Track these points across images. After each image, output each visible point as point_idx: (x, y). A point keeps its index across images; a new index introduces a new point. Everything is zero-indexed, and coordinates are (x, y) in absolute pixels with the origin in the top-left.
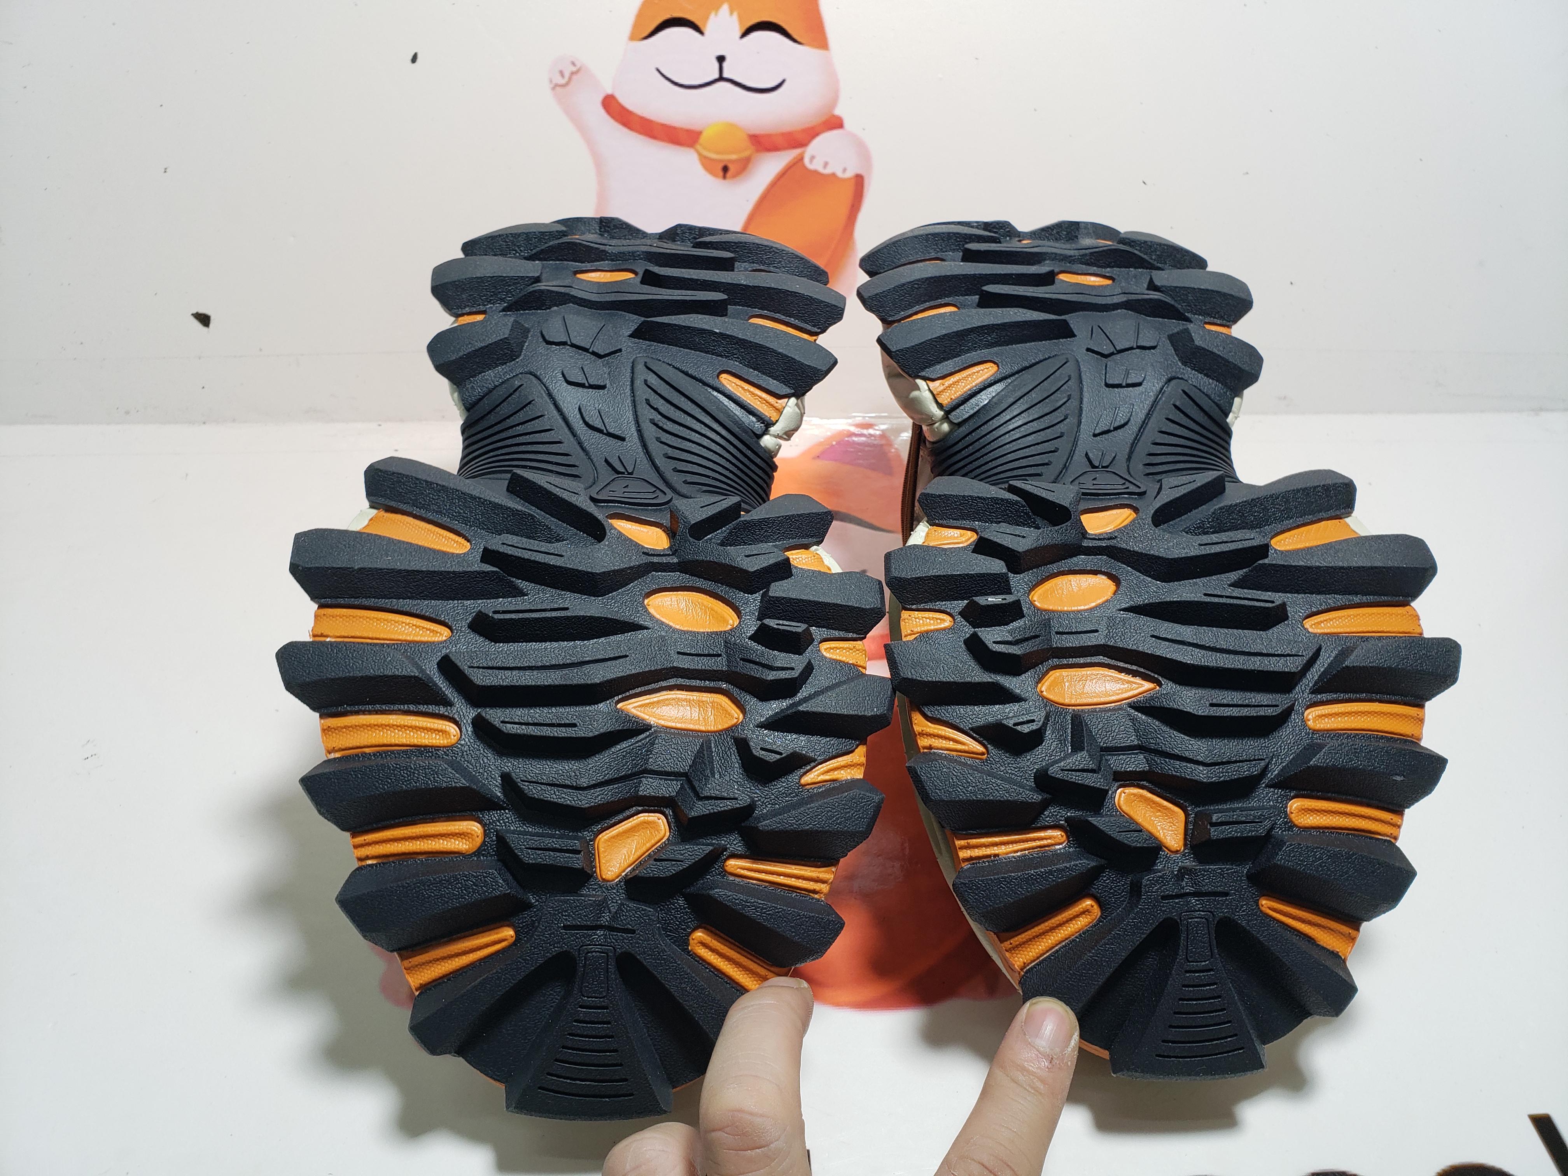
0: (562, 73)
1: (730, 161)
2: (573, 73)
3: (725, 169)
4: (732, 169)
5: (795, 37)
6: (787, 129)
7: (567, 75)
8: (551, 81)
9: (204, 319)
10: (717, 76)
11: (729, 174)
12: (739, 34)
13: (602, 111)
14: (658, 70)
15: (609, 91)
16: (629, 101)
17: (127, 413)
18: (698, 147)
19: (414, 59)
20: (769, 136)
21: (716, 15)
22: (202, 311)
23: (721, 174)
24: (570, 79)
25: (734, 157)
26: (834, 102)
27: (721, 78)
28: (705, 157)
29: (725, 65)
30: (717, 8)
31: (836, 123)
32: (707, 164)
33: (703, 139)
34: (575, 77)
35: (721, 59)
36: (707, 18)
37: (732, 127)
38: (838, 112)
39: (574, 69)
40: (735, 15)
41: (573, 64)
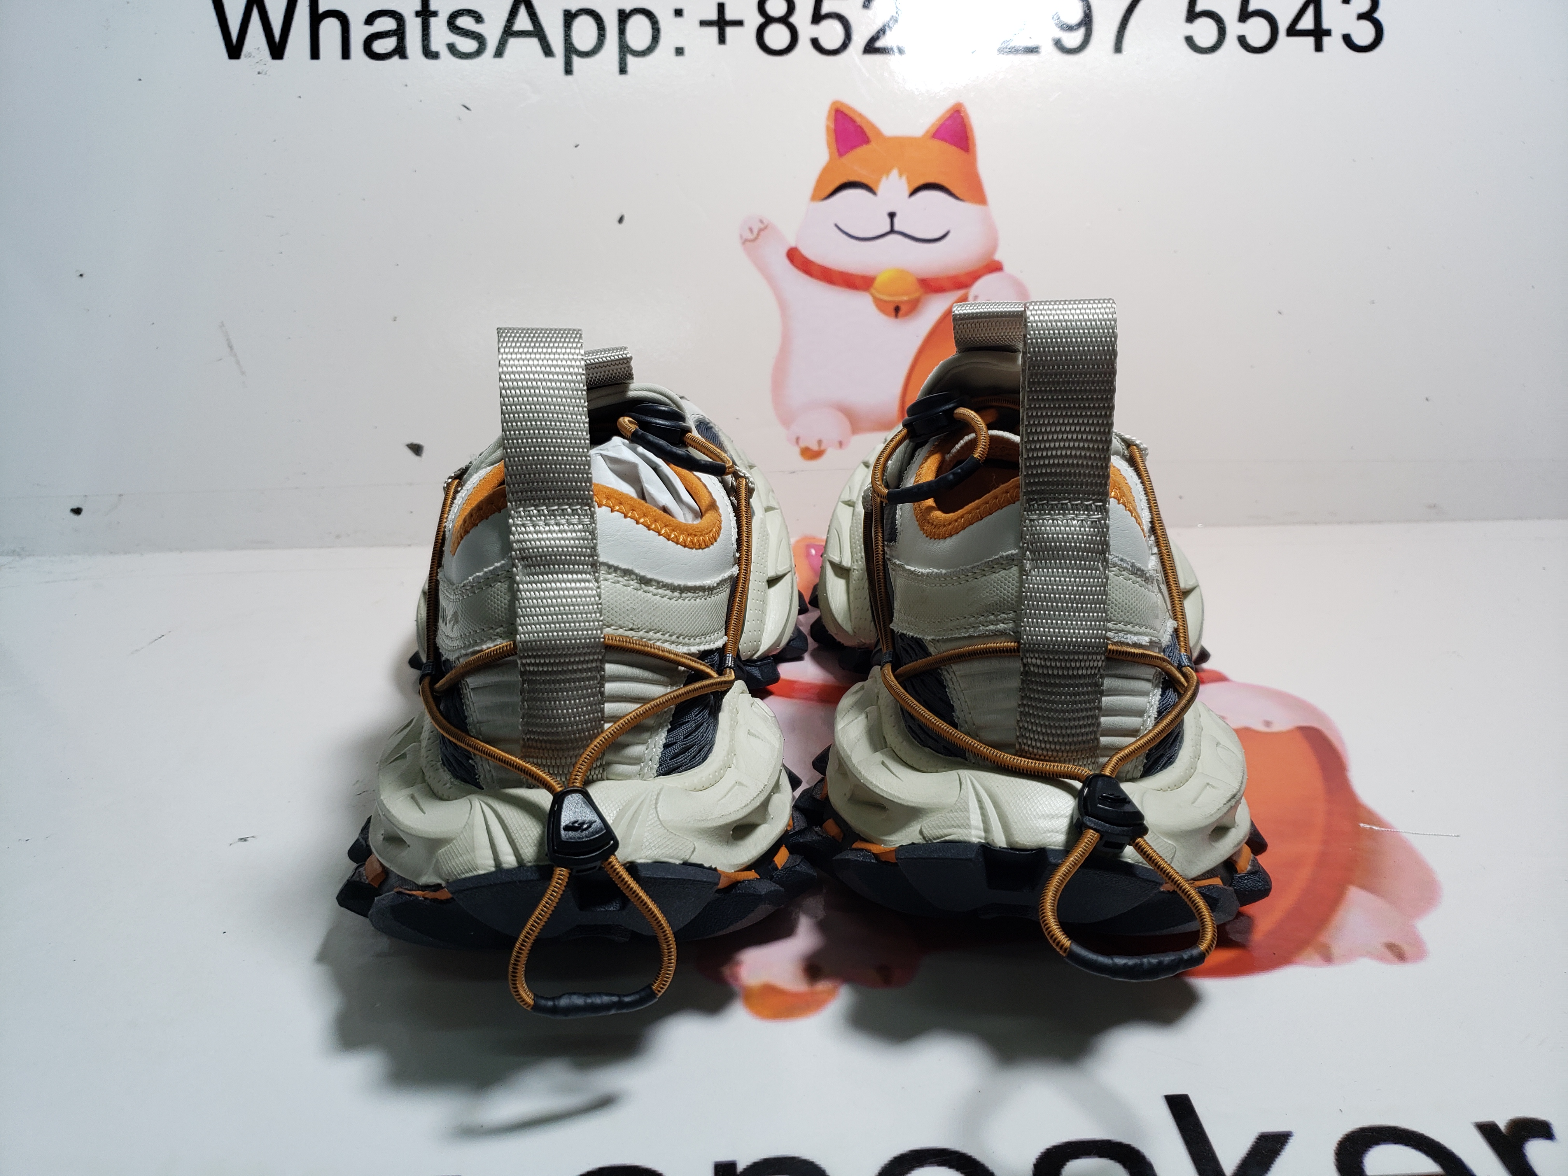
0: (751, 230)
1: (902, 302)
2: (761, 230)
3: (897, 310)
4: (904, 308)
5: (958, 195)
6: (952, 272)
7: (755, 231)
8: (741, 236)
9: (416, 449)
10: (888, 229)
11: (900, 313)
12: (907, 193)
13: (786, 262)
14: (837, 226)
15: (793, 244)
16: (810, 252)
17: (338, 537)
18: (873, 291)
19: (621, 220)
20: (937, 279)
21: (887, 178)
22: (416, 441)
23: (894, 314)
24: (758, 234)
25: (905, 298)
26: (994, 249)
27: (892, 231)
28: (878, 299)
29: (896, 220)
30: (888, 172)
31: (995, 267)
32: (881, 305)
33: (877, 283)
34: (762, 233)
35: (892, 215)
36: (878, 181)
37: (902, 273)
38: (998, 257)
39: (762, 226)
40: (904, 179)
41: (761, 222)
